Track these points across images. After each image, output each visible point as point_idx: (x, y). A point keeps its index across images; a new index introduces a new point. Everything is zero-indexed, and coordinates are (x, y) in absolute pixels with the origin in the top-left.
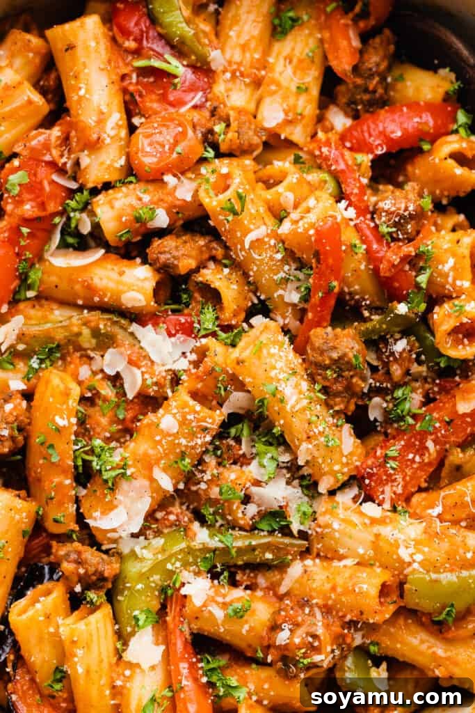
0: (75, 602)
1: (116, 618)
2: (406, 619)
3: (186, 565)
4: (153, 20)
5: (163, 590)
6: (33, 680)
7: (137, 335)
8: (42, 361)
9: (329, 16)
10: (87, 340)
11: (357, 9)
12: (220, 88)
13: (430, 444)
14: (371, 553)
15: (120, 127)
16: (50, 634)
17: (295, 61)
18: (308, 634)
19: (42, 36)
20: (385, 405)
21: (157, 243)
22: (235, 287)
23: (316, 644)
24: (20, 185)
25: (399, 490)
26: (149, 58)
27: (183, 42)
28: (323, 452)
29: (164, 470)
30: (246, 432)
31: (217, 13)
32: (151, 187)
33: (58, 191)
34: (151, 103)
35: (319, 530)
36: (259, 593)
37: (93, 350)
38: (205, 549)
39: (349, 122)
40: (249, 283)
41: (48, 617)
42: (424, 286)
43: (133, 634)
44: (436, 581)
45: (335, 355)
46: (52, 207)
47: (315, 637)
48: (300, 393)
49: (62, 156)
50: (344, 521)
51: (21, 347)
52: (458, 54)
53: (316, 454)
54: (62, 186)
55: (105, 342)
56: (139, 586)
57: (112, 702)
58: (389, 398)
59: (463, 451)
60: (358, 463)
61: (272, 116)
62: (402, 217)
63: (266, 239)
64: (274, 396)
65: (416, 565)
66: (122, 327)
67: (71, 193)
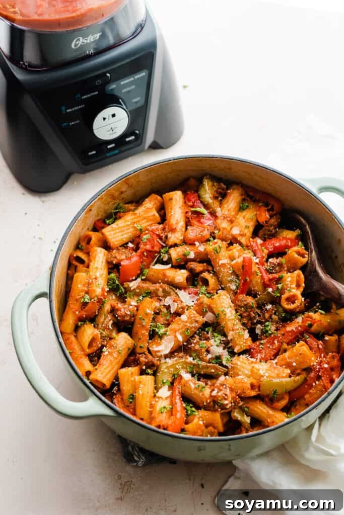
0: (142, 373)
1: (155, 382)
2: (260, 402)
3: (183, 368)
4: (199, 197)
5: (174, 375)
6: (122, 399)
7: (178, 293)
8: (143, 297)
9: (260, 207)
10: (160, 293)
11: (270, 207)
12: (219, 221)
13: (276, 342)
14: (250, 373)
15: (183, 227)
16: (131, 380)
17: (246, 218)
18: (224, 394)
19: (161, 196)
20: (262, 328)
21: (189, 263)
22: (214, 280)
23: (226, 397)
24: (147, 239)
25: (263, 356)
26: (196, 208)
27: (208, 204)
28: (237, 336)
29: (180, 334)
30: (211, 330)
31: (221, 200)
32: (190, 246)
33: (158, 245)
34: (195, 222)
35: (233, 366)
36: (208, 386)
37: (162, 297)
38: (191, 363)
39: (262, 242)
40: (219, 281)
41: (132, 374)
42: (280, 288)
43: (161, 387)
44: (272, 380)
45: (245, 303)
46: (156, 249)
47: (226, 395)
48: (232, 314)
49: (162, 233)
50: (241, 362)
51: (138, 290)
52: (301, 223)
53: (235, 336)
54: (159, 243)
55: (166, 294)
56: (166, 370)
57: (150, 409)
58: (263, 325)
59: (288, 345)
60: (250, 344)
61: (236, 231)
62: (275, 265)
63: (227, 265)
64: (223, 312)
65: (265, 377)
66: (173, 290)
67: (163, 247)
